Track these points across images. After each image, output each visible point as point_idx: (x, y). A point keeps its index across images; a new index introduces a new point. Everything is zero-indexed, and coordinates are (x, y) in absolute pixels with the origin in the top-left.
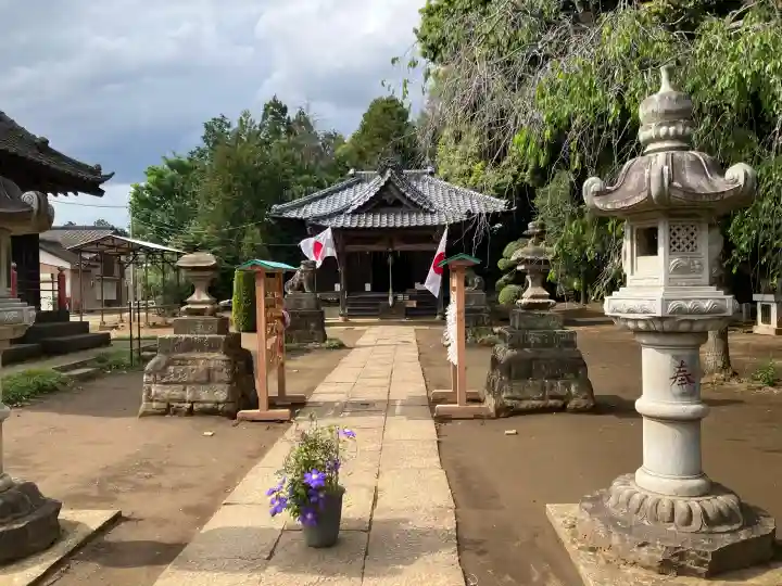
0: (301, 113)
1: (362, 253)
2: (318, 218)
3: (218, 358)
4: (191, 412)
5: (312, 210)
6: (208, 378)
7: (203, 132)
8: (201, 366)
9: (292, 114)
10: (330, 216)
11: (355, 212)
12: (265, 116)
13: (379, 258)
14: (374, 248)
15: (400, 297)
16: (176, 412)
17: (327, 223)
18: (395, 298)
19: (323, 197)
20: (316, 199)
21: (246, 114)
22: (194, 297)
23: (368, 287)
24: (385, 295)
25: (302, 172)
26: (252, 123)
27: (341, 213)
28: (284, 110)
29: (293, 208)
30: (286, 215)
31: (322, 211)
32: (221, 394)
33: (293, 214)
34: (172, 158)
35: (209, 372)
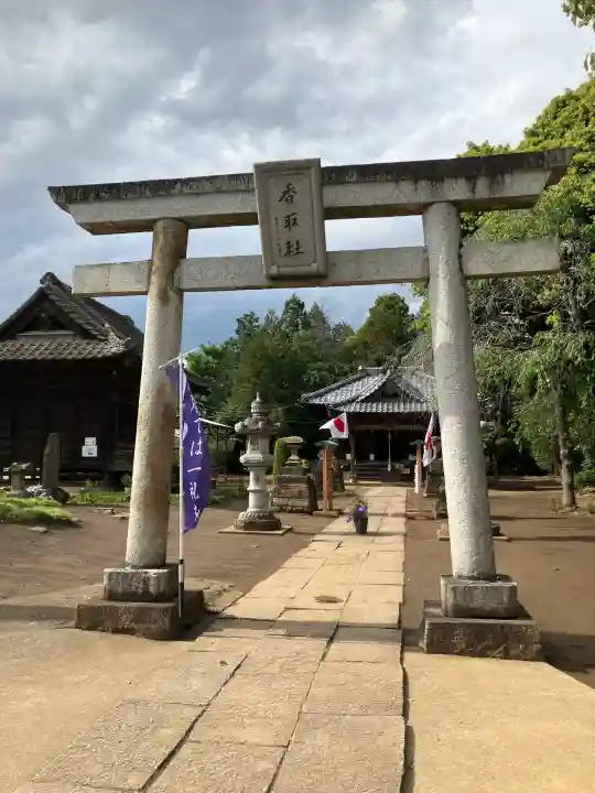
0: (316, 307)
1: (368, 431)
2: (336, 405)
3: (303, 487)
4: (291, 512)
5: (331, 399)
6: (300, 495)
7: (236, 326)
8: (296, 490)
9: (308, 309)
10: (344, 404)
11: (362, 401)
12: (286, 312)
13: (381, 435)
14: (377, 427)
15: (398, 465)
16: (284, 511)
17: (342, 409)
18: (392, 466)
19: (338, 388)
20: (333, 390)
21: (272, 312)
22: (292, 458)
23: (372, 457)
24: (384, 463)
25: (316, 359)
26: (276, 318)
27: (353, 401)
28: (302, 306)
29: (316, 397)
30: (311, 402)
31: (338, 400)
32: (306, 503)
33: (317, 401)
34: (207, 346)
35: (300, 492)
